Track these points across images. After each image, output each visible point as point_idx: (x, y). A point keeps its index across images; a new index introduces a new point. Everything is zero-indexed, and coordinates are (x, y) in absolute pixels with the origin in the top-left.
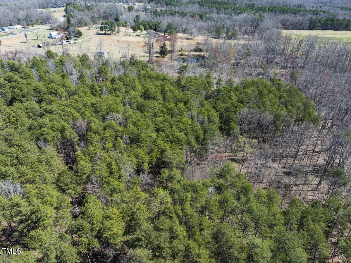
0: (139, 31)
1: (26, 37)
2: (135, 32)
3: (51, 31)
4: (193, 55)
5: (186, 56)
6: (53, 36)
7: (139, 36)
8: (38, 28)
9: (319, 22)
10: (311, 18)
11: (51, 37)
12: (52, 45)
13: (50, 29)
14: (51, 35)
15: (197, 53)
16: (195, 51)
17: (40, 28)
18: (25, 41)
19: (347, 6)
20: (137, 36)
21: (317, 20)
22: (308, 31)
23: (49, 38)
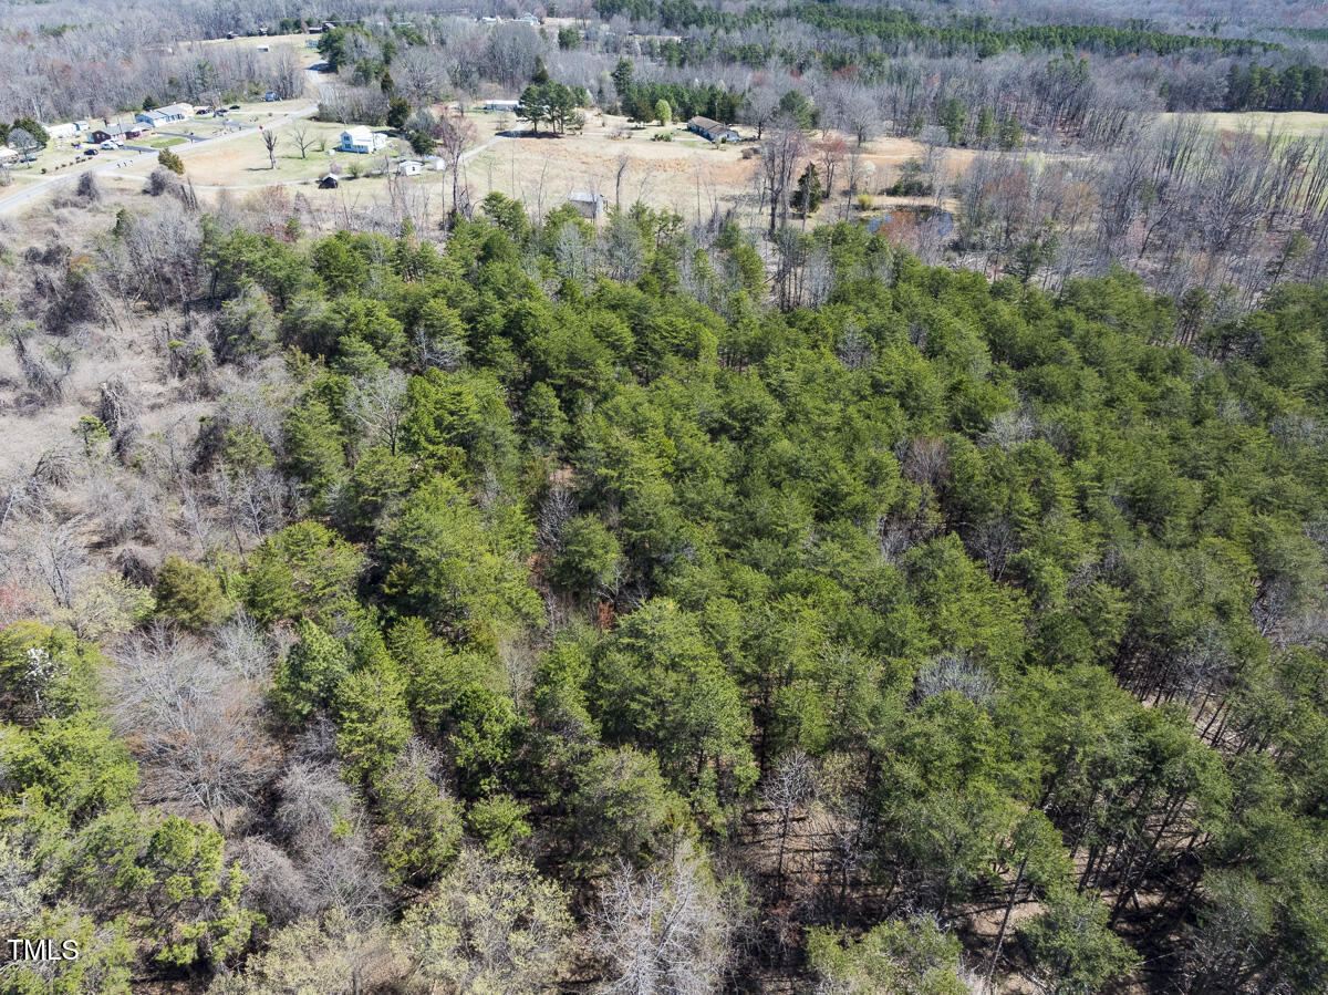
0: (655, 122)
1: (270, 148)
2: (642, 124)
3: (321, 124)
4: (900, 208)
5: (877, 213)
6: (355, 142)
7: (668, 139)
8: (266, 113)
9: (1265, 80)
10: (1233, 69)
11: (348, 146)
12: (367, 176)
13: (317, 119)
14: (347, 138)
15: (918, 202)
16: (906, 194)
17: (274, 113)
18: (268, 162)
19: (1300, 22)
20: (657, 138)
21: (1257, 76)
22: (1225, 114)
23: (339, 150)
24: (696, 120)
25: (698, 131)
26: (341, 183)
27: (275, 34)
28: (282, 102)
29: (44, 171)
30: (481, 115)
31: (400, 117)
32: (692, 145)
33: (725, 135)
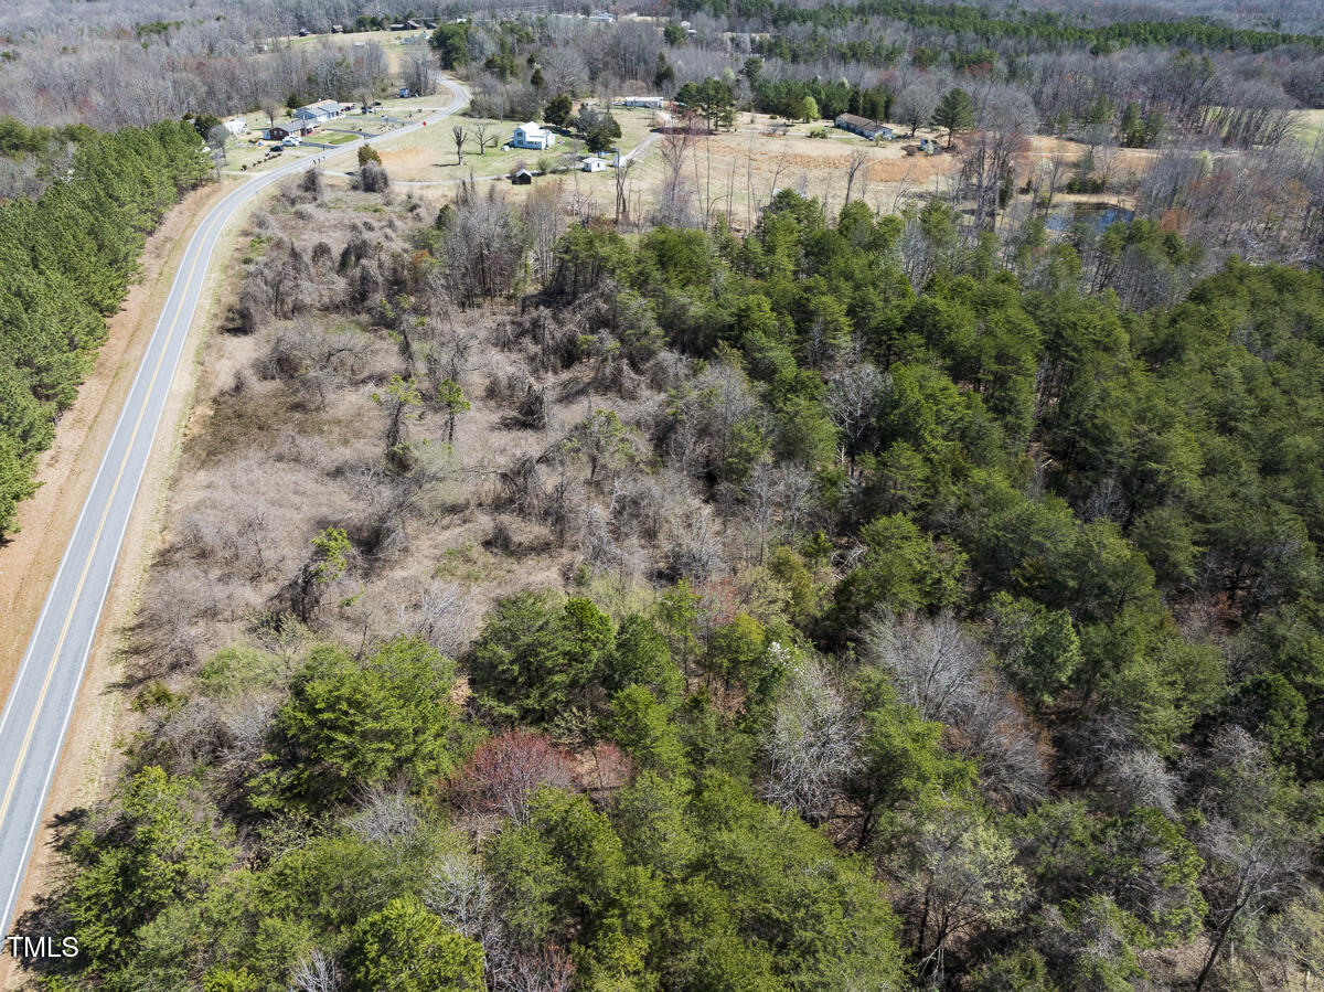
0: (802, 119)
1: (459, 143)
2: (791, 121)
3: (478, 120)
6: (528, 139)
7: (822, 136)
8: (415, 109)
11: (521, 142)
12: (556, 172)
14: (520, 134)
15: (1094, 199)
16: (1082, 191)
17: (422, 109)
20: (813, 135)
23: (511, 145)
24: (845, 117)
25: (849, 128)
26: (533, 179)
27: (351, 31)
28: (419, 99)
29: (245, 167)
30: (626, 112)
31: (562, 113)
32: (849, 142)
33: (880, 133)
